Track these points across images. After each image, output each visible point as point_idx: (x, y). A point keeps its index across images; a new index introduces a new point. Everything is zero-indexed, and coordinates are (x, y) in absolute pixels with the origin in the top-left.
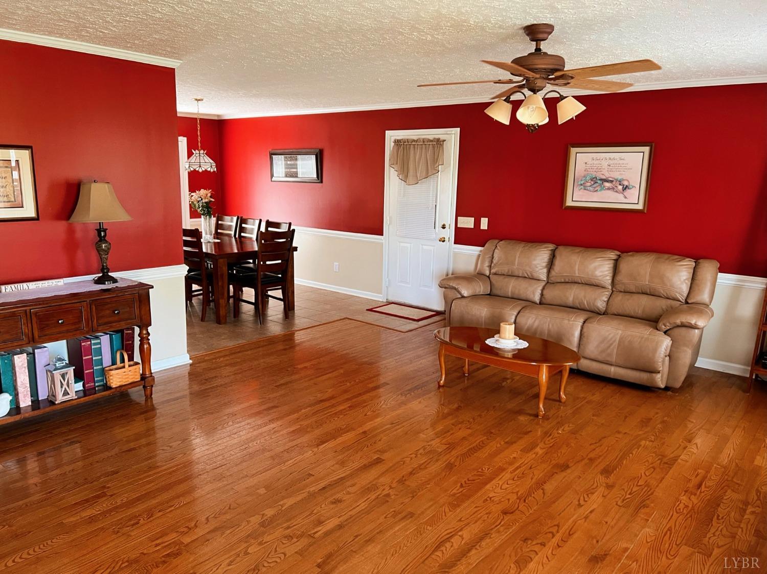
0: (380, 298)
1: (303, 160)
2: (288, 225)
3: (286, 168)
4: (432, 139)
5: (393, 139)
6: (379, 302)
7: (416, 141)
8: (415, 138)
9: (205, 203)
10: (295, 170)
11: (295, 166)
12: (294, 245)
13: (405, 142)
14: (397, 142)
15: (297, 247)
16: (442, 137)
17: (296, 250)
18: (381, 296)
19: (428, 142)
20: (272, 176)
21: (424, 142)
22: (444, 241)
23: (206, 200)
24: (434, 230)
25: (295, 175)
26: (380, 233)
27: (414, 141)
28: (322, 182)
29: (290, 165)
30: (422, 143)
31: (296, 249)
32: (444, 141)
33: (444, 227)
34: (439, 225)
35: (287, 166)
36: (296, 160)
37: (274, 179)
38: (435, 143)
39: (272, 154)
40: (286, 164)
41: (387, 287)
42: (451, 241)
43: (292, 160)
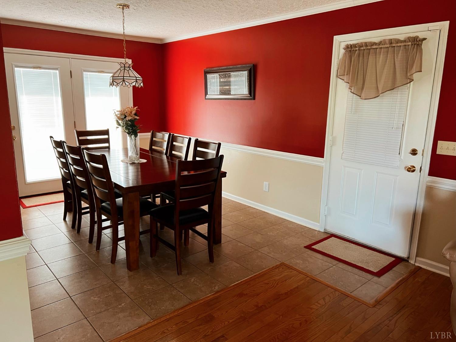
0: (318, 226)
1: (236, 76)
2: (217, 145)
3: (220, 86)
4: (402, 39)
5: (343, 45)
6: (316, 232)
7: (380, 43)
8: (377, 40)
9: (129, 121)
10: (227, 87)
11: (228, 84)
12: (223, 169)
13: (362, 46)
14: (350, 49)
15: (226, 173)
16: (421, 36)
17: (225, 176)
18: (318, 224)
19: (397, 43)
20: (206, 93)
21: (391, 43)
22: (413, 171)
23: (130, 118)
24: (398, 156)
25: (228, 92)
26: (321, 154)
27: (375, 44)
28: (254, 99)
29: (225, 82)
30: (388, 46)
31: (224, 174)
32: (425, 39)
33: (414, 152)
34: (406, 149)
35: (222, 84)
36: (230, 76)
37: (208, 97)
38: (410, 43)
39: (206, 73)
40: (220, 82)
41: (326, 216)
42: (424, 171)
43: (225, 77)
